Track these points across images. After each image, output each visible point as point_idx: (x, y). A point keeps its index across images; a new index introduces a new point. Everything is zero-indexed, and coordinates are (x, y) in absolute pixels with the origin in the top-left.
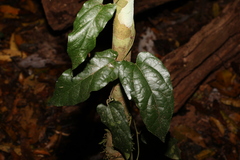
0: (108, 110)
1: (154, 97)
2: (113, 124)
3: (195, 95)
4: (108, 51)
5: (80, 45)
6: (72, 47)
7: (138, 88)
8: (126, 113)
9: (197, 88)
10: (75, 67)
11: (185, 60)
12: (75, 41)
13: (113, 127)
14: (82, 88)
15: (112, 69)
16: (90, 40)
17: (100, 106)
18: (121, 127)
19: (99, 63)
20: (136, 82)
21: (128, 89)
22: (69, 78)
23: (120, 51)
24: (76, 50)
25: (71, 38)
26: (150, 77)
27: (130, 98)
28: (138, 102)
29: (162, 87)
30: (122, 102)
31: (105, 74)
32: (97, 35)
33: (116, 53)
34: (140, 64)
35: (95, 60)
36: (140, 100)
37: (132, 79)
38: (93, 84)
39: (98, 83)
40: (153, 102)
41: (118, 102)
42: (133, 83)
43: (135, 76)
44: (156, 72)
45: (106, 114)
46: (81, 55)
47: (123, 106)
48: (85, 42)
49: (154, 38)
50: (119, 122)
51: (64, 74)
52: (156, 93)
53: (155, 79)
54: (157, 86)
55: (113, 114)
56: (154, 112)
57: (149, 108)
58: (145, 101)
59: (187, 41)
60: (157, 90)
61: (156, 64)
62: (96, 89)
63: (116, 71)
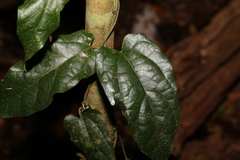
0: (81, 123)
1: (149, 101)
2: (88, 144)
3: (222, 108)
4: (79, 33)
5: (37, 24)
6: (24, 27)
7: (125, 88)
8: (109, 128)
9: (224, 97)
10: (29, 56)
11: (204, 53)
12: (28, 18)
13: (89, 150)
14: (41, 89)
15: (86, 60)
16: (51, 16)
17: (69, 118)
18: (101, 149)
19: (66, 50)
20: (122, 79)
21: (109, 89)
22: (21, 74)
23: (97, 33)
24: (31, 31)
25: (22, 13)
26: (143, 71)
27: (113, 103)
28: (125, 109)
29: (161, 85)
30: (102, 111)
31: (76, 69)
32: (61, 8)
33: (90, 35)
34: (128, 52)
35: (58, 46)
36: (128, 106)
37: (115, 74)
38: (57, 82)
39: (65, 81)
40: (148, 109)
41: (96, 112)
42: (117, 81)
43: (121, 70)
44: (151, 63)
45: (78, 129)
46: (38, 38)
47: (103, 117)
48: (44, 19)
49: (157, 20)
50: (99, 142)
51: (13, 69)
52: (152, 95)
53: (150, 75)
54: (153, 85)
55: (89, 129)
56: (150, 122)
57: (142, 118)
58: (136, 108)
59: (207, 23)
60: (154, 90)
61: (152, 52)
62: (61, 91)
63: (92, 64)
